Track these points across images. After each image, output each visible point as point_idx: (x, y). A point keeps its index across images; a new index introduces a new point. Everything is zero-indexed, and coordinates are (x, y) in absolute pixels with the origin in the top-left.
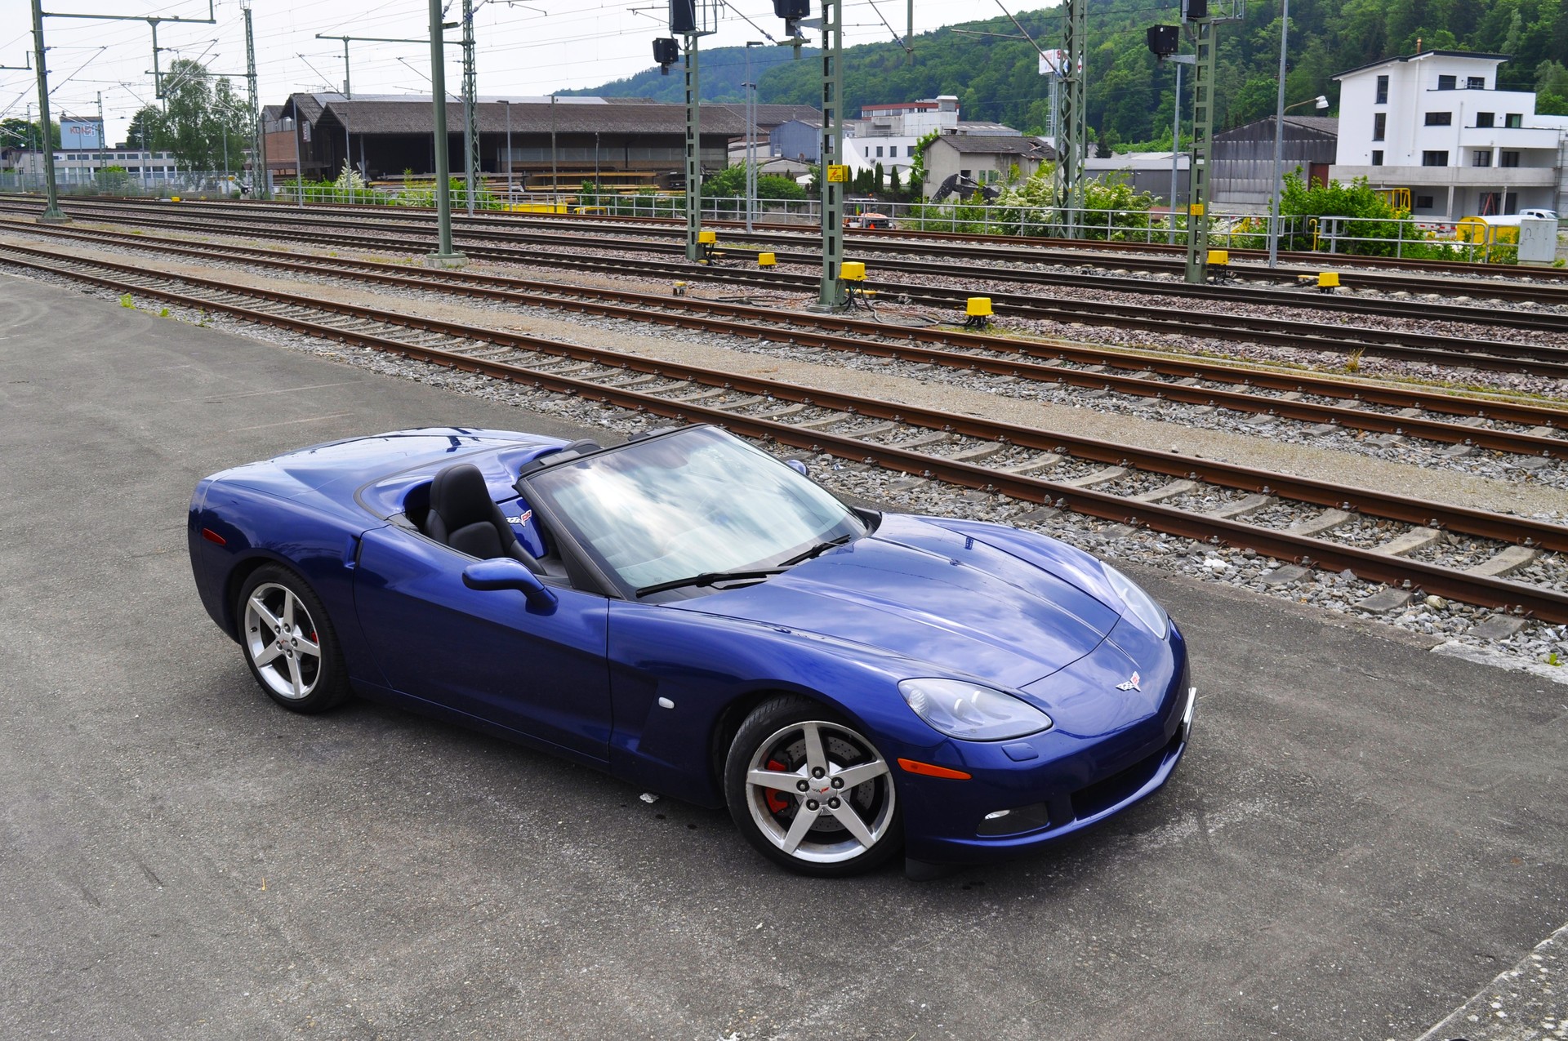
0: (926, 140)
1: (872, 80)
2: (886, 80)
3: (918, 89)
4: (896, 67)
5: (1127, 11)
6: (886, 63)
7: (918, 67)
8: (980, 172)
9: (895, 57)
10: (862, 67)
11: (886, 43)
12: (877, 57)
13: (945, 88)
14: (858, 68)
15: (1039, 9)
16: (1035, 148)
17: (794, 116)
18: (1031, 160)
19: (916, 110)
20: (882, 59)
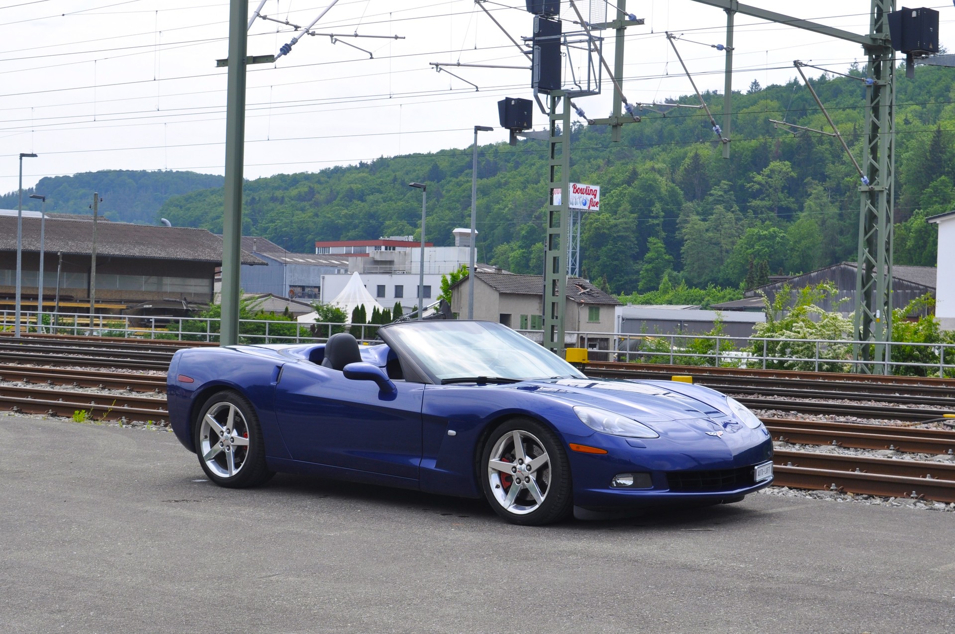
0: (454, 277)
1: (300, 216)
2: (316, 215)
3: (356, 227)
4: (329, 201)
5: (596, 149)
6: (317, 196)
7: (356, 202)
8: (522, 316)
9: (328, 190)
10: (286, 199)
11: (313, 174)
12: (306, 189)
13: (389, 227)
14: (282, 200)
15: (494, 143)
16: (583, 291)
17: (255, 248)
18: (580, 304)
19: (383, 248)
20: (312, 192)
